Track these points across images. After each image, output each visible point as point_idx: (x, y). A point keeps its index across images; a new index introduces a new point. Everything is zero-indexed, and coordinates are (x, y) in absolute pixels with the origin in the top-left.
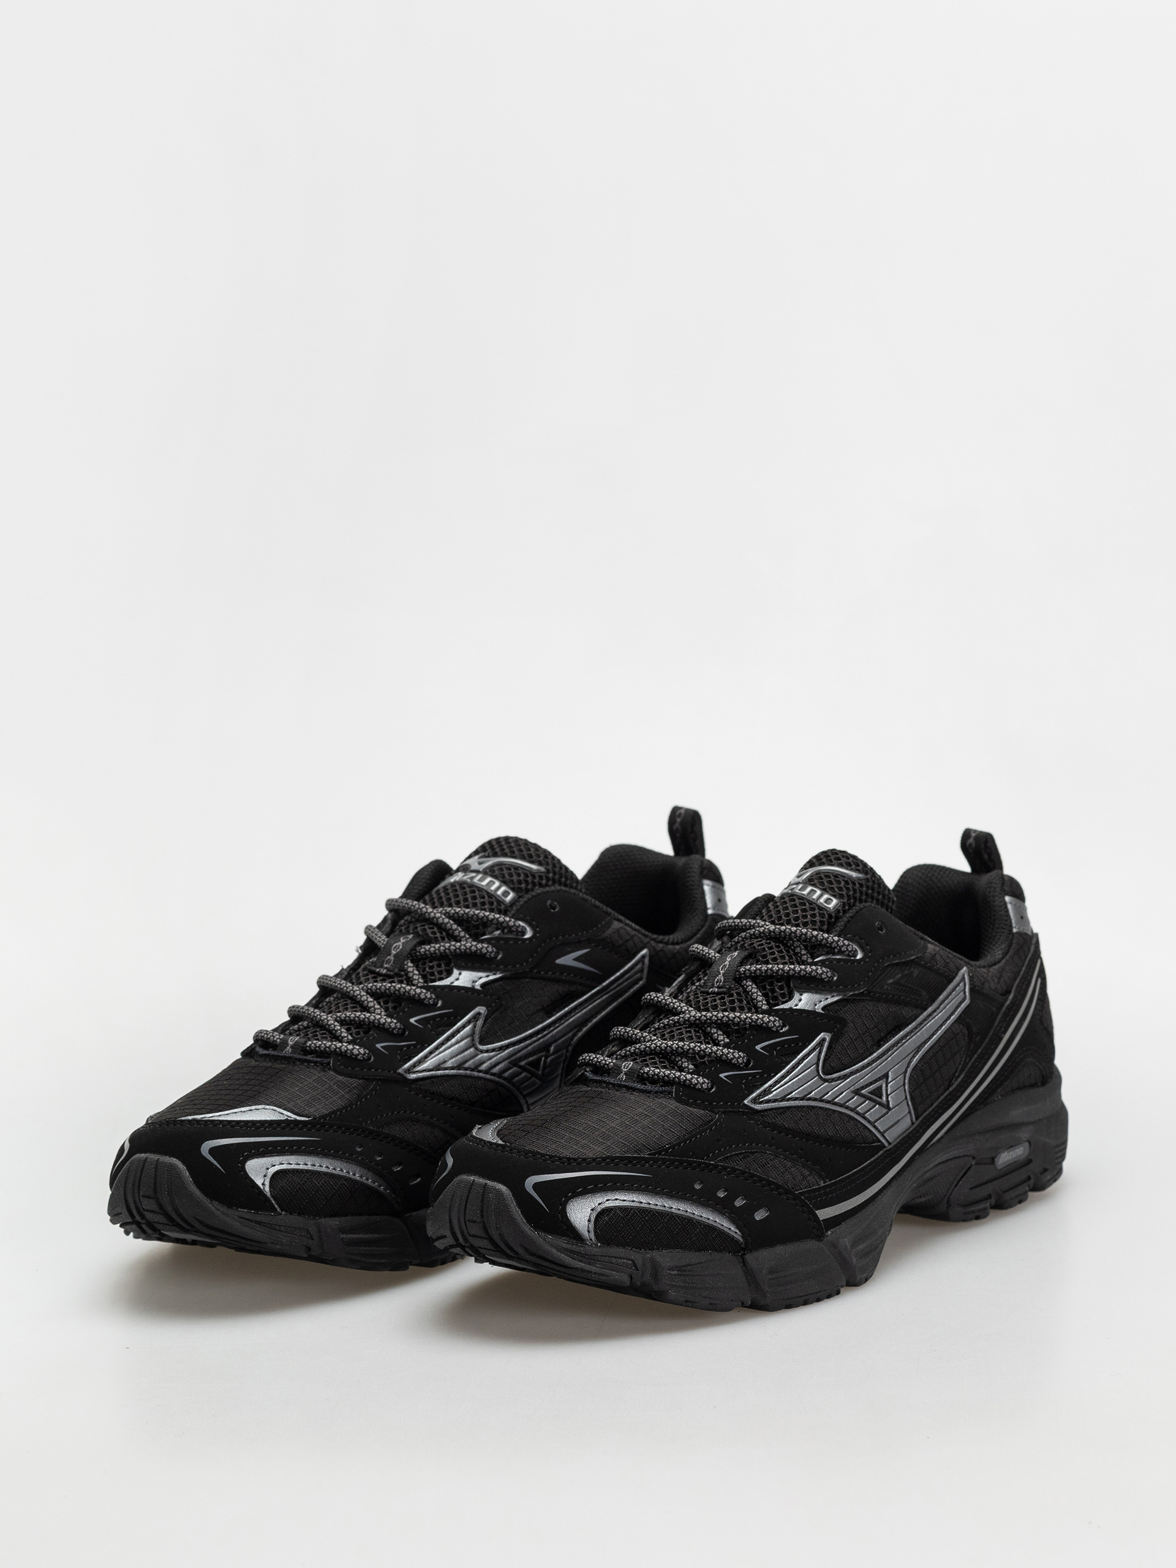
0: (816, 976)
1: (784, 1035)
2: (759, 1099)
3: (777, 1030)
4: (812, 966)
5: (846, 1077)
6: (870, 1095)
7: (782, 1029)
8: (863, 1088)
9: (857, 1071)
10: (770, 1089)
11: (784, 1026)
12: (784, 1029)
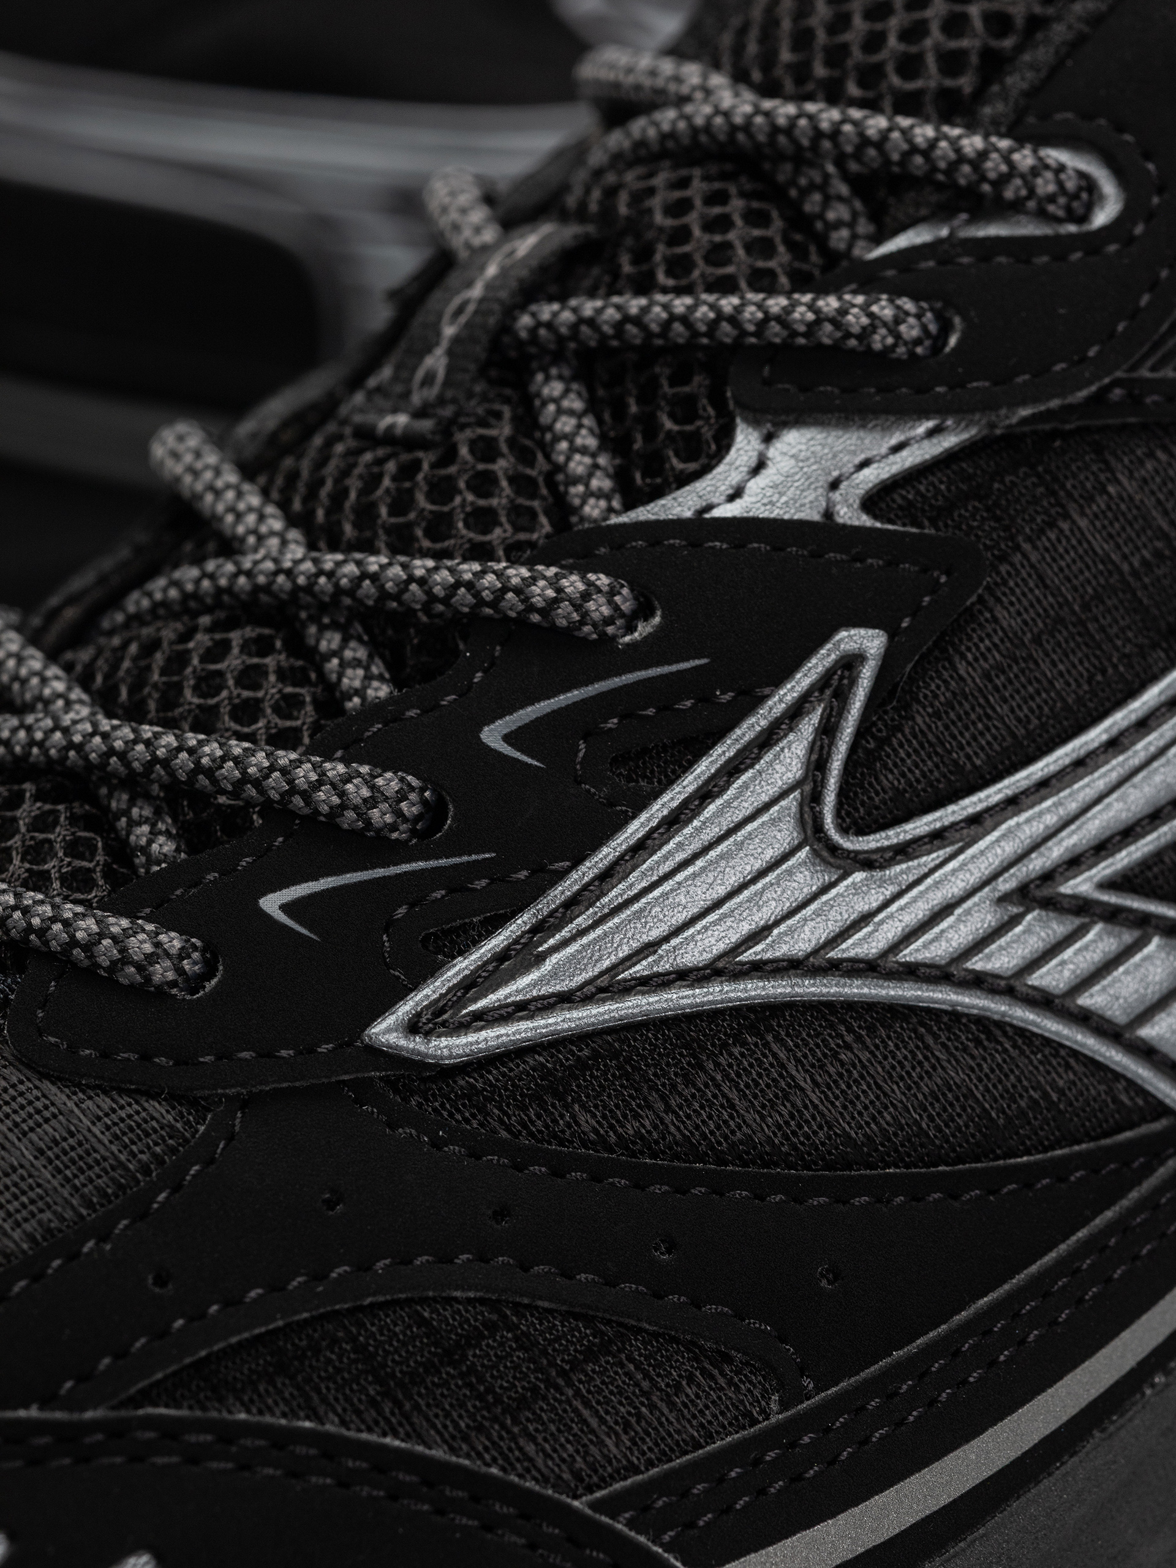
0: (889, 350)
1: (639, 654)
2: (461, 1003)
3: (603, 635)
4: (900, 295)
5: (978, 823)
6: (1112, 898)
7: (630, 629)
8: (1074, 863)
9: (1045, 786)
10: (529, 945)
11: (644, 611)
12: (643, 630)
